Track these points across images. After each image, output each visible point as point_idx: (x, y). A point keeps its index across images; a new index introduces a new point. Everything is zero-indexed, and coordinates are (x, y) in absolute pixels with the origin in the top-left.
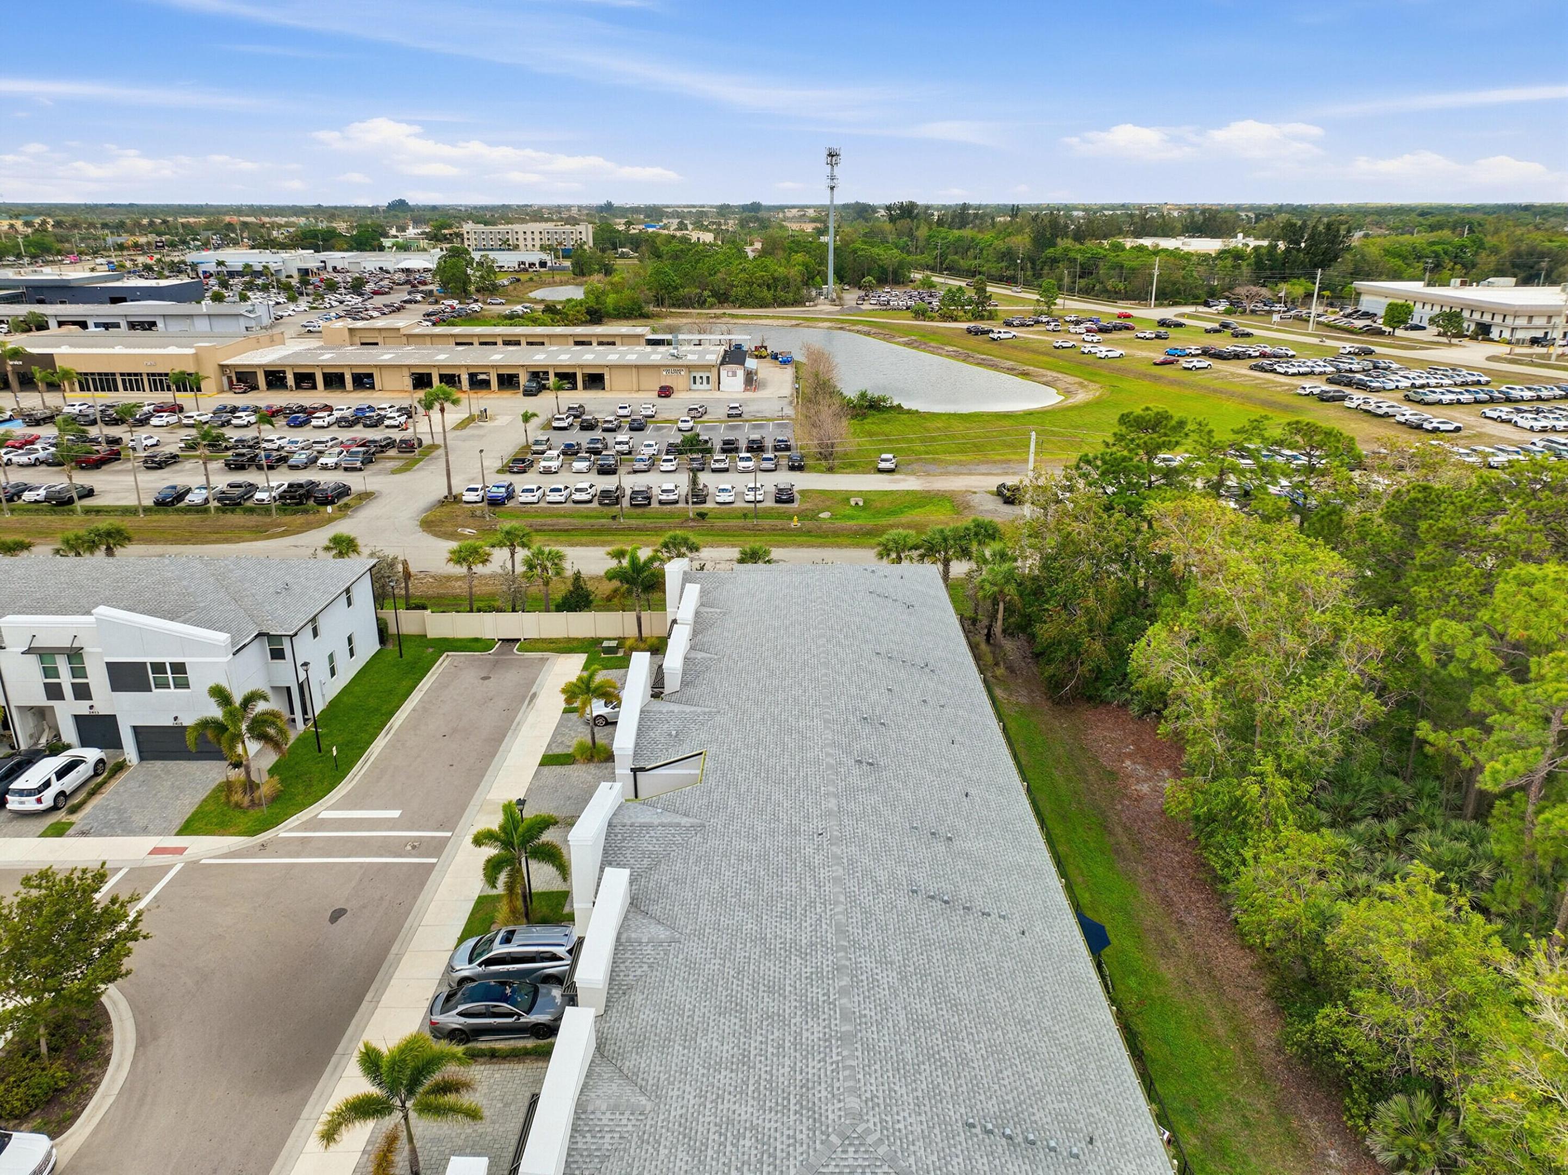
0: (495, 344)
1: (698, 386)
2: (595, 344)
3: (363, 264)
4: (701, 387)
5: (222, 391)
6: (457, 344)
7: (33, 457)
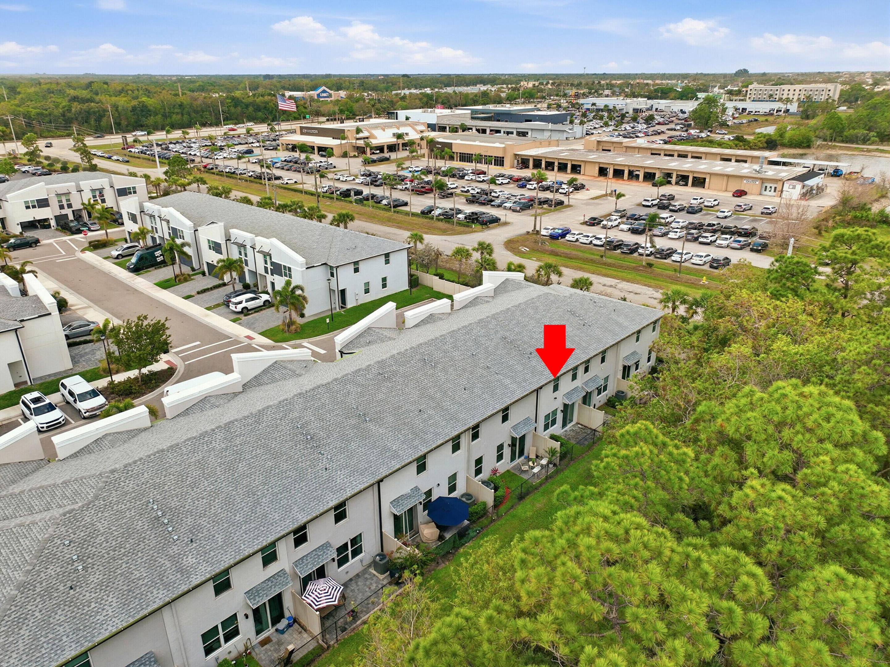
0: (660, 154)
1: (767, 193)
2: (733, 161)
3: (672, 108)
4: (770, 194)
5: (513, 167)
6: (652, 154)
7: (404, 187)
